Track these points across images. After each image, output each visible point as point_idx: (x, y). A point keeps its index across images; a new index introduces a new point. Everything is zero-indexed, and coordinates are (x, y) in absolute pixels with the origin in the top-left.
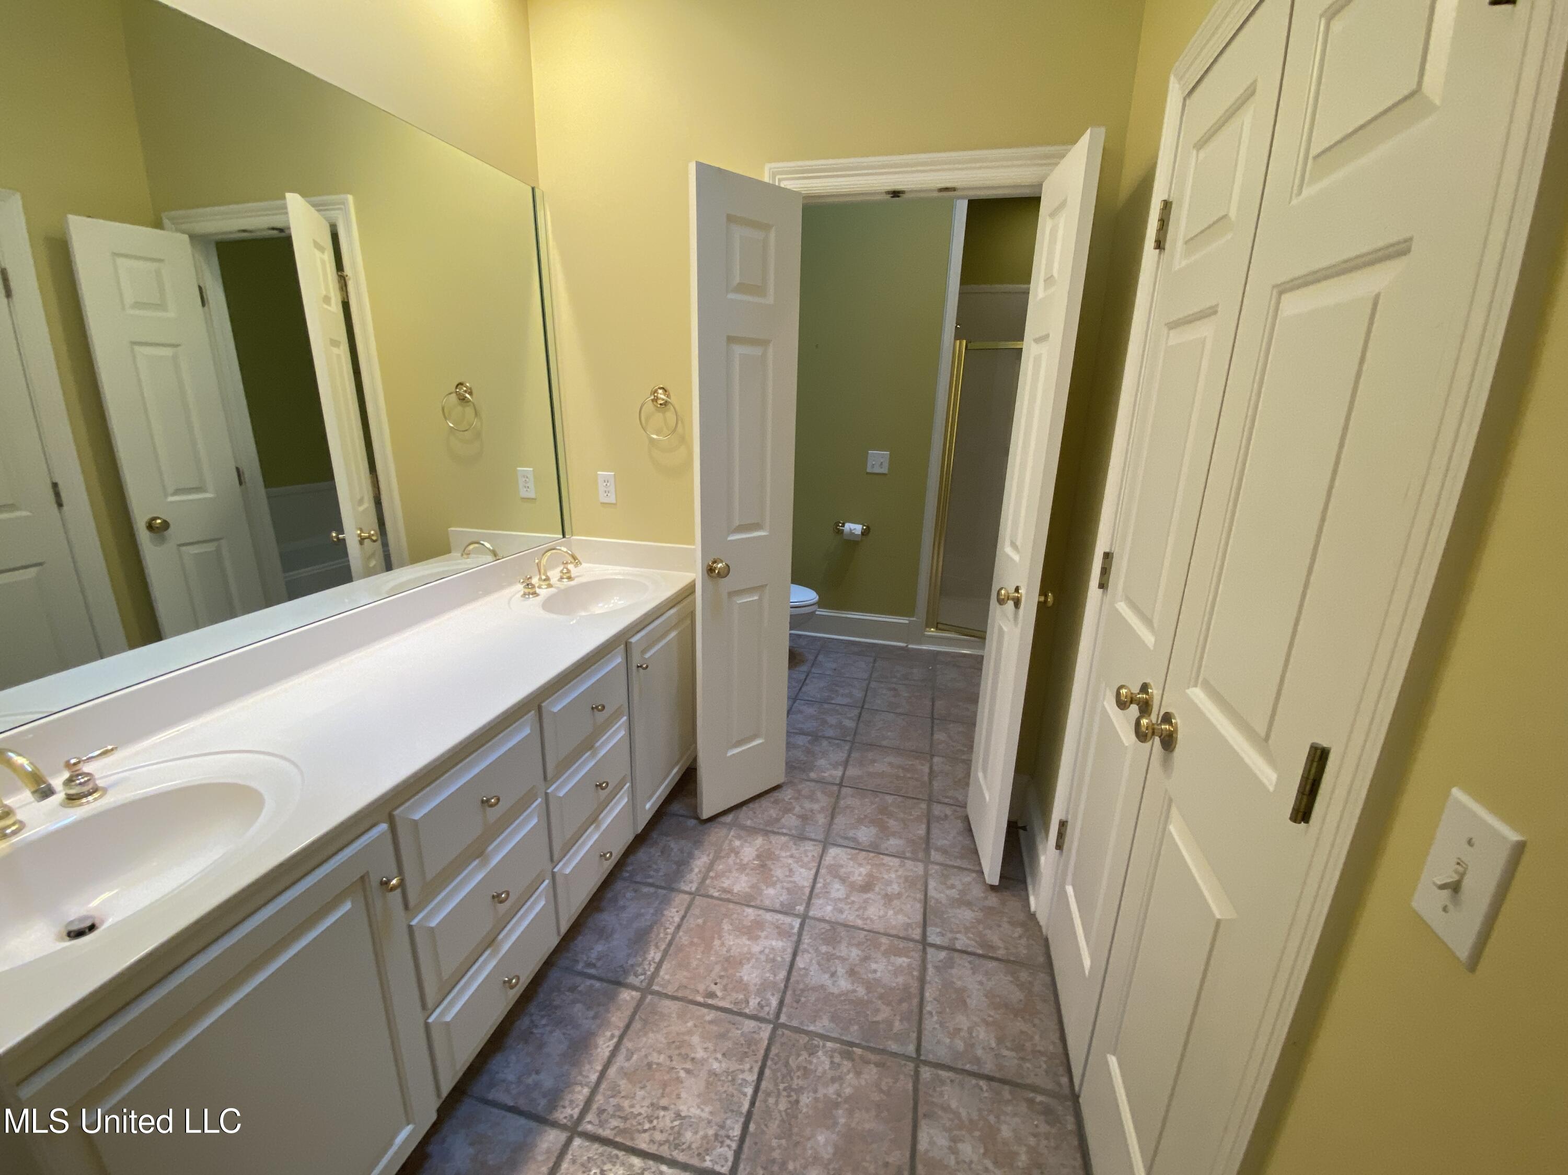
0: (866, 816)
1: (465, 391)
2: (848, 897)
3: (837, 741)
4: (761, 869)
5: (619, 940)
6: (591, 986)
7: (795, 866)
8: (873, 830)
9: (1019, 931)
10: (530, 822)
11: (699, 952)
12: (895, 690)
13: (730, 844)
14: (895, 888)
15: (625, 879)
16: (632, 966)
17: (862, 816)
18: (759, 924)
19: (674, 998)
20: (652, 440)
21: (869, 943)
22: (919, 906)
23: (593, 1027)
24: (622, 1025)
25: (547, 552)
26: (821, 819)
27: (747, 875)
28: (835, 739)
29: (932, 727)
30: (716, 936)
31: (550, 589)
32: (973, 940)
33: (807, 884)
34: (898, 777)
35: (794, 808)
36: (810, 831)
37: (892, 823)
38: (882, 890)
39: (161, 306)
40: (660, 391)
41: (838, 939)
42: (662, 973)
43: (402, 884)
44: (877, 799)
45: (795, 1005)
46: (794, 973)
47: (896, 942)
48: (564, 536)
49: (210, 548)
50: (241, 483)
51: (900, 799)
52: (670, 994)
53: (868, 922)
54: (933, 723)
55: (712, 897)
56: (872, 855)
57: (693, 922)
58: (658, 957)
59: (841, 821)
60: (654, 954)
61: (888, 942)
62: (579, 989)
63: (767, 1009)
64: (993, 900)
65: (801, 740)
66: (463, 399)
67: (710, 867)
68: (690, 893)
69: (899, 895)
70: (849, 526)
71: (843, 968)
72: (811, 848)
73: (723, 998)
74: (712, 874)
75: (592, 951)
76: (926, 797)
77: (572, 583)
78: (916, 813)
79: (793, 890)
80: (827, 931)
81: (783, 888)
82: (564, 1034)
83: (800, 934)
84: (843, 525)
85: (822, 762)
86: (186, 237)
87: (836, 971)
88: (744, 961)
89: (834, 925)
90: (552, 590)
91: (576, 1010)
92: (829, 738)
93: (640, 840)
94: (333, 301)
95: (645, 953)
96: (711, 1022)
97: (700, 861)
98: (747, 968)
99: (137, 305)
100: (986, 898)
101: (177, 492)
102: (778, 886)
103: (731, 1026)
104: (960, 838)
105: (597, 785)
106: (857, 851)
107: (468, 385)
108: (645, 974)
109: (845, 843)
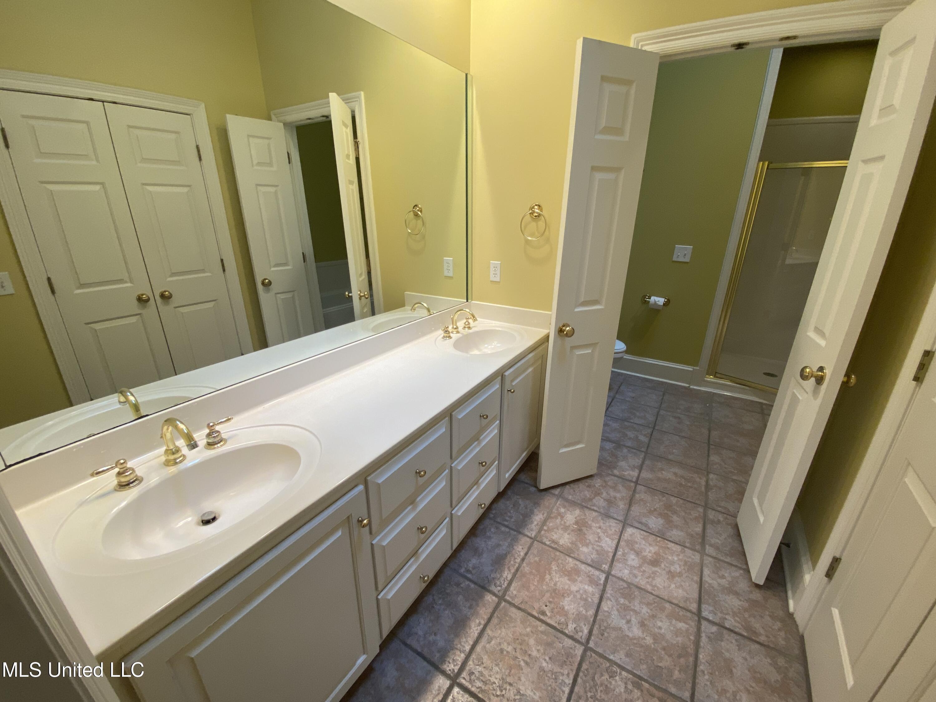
0: (655, 510)
1: (418, 210)
2: (640, 566)
3: (634, 451)
4: (579, 532)
5: (486, 559)
6: (469, 586)
7: (601, 534)
8: (661, 521)
9: (778, 625)
10: (441, 484)
11: (536, 580)
12: (679, 418)
13: (557, 510)
14: (677, 568)
15: (490, 519)
16: (493, 578)
17: (652, 509)
18: (577, 571)
19: (519, 609)
20: (527, 241)
21: (656, 604)
22: (696, 587)
23: (469, 613)
24: (486, 617)
25: (458, 311)
26: (622, 505)
27: (569, 534)
28: (633, 448)
29: (709, 451)
30: (547, 572)
31: (458, 335)
32: (739, 623)
33: (611, 550)
34: (681, 485)
35: (602, 493)
36: (613, 511)
37: (675, 518)
38: (667, 567)
39: (270, 164)
40: (536, 207)
41: (633, 596)
42: (512, 588)
43: (370, 523)
44: (664, 499)
45: (600, 636)
46: (600, 613)
47: (677, 610)
48: (467, 301)
49: (289, 295)
50: (304, 262)
51: (681, 501)
52: (516, 604)
53: (656, 588)
54: (709, 447)
55: (545, 544)
56: (659, 539)
57: (533, 558)
58: (509, 577)
59: (636, 510)
60: (507, 574)
61: (670, 608)
62: (462, 586)
63: (580, 634)
64: (757, 595)
65: (609, 446)
66: (416, 215)
67: (544, 523)
68: (531, 538)
69: (680, 574)
70: (653, 299)
71: (636, 619)
72: (614, 525)
73: (550, 618)
74: (545, 528)
75: (470, 562)
76: (703, 504)
77: (470, 331)
78: (695, 514)
79: (601, 552)
80: (624, 588)
81: (593, 548)
82: (451, 613)
83: (605, 585)
84: (650, 298)
85: (623, 464)
86: (282, 124)
87: (630, 620)
88: (565, 595)
89: (629, 584)
90: (459, 335)
91: (459, 599)
92: (629, 447)
93: (500, 495)
94: (351, 157)
95: (501, 572)
96: (542, 632)
97: (538, 517)
98: (567, 599)
99: (259, 164)
100: (751, 592)
101: (277, 265)
102: (590, 547)
103: (556, 639)
104: (730, 540)
105: (479, 463)
106: (648, 534)
107: (420, 206)
108: (501, 586)
109: (639, 526)
